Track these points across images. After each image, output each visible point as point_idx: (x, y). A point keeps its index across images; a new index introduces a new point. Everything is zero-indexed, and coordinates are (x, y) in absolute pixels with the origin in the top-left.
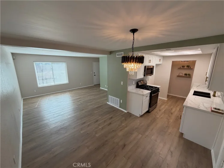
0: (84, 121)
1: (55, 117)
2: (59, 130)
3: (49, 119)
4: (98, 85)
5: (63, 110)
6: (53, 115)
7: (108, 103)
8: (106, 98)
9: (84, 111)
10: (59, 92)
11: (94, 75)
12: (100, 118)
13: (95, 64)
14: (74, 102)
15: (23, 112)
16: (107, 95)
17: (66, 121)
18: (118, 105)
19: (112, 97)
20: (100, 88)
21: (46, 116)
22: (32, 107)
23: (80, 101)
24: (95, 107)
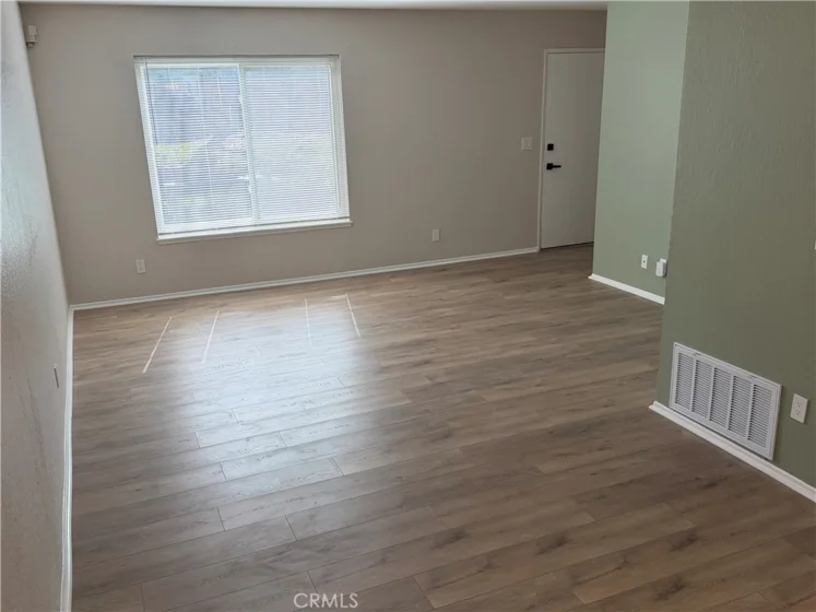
0: (453, 523)
1: (257, 458)
2: (281, 553)
3: (220, 464)
4: (580, 253)
5: (308, 412)
6: (248, 439)
7: (657, 407)
8: (647, 368)
9: (454, 447)
10: (275, 284)
11: (542, 166)
12: (588, 519)
13: (559, 66)
14: (383, 370)
15: (76, 392)
16: (657, 340)
17: (331, 499)
18: (762, 443)
19: (705, 358)
20: (594, 277)
21: (205, 440)
22: (119, 371)
23: (427, 362)
24: (549, 425)
